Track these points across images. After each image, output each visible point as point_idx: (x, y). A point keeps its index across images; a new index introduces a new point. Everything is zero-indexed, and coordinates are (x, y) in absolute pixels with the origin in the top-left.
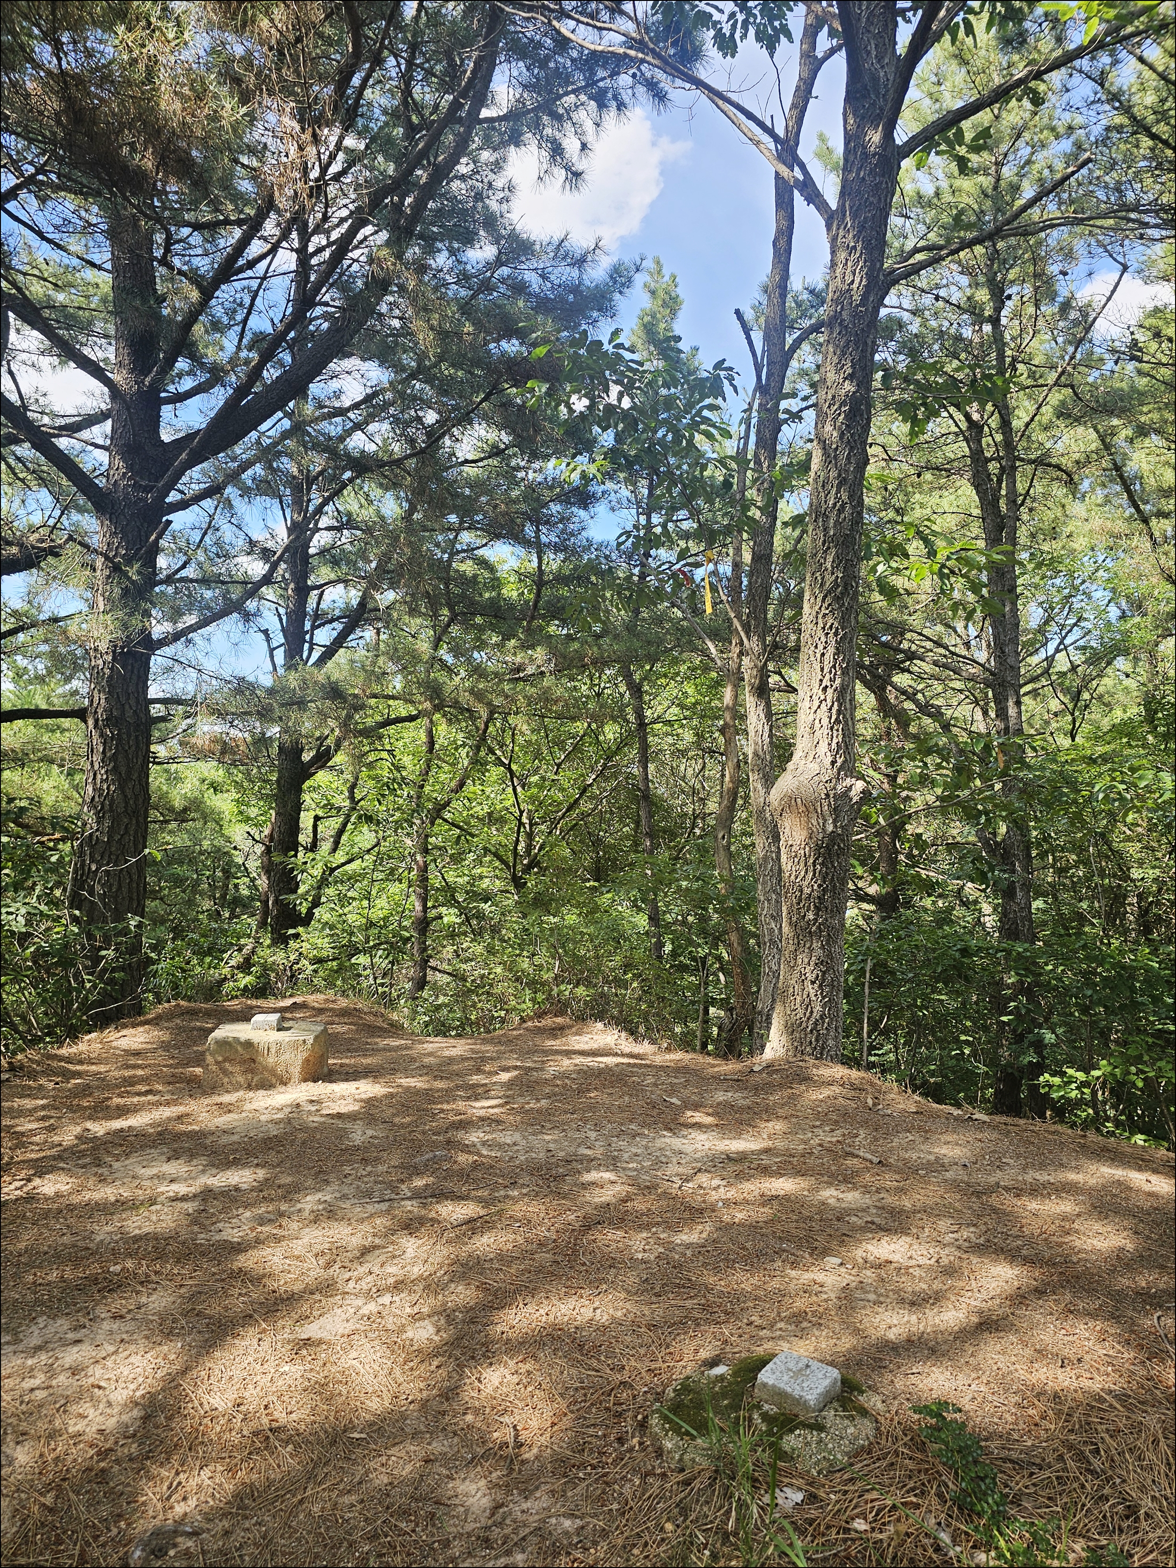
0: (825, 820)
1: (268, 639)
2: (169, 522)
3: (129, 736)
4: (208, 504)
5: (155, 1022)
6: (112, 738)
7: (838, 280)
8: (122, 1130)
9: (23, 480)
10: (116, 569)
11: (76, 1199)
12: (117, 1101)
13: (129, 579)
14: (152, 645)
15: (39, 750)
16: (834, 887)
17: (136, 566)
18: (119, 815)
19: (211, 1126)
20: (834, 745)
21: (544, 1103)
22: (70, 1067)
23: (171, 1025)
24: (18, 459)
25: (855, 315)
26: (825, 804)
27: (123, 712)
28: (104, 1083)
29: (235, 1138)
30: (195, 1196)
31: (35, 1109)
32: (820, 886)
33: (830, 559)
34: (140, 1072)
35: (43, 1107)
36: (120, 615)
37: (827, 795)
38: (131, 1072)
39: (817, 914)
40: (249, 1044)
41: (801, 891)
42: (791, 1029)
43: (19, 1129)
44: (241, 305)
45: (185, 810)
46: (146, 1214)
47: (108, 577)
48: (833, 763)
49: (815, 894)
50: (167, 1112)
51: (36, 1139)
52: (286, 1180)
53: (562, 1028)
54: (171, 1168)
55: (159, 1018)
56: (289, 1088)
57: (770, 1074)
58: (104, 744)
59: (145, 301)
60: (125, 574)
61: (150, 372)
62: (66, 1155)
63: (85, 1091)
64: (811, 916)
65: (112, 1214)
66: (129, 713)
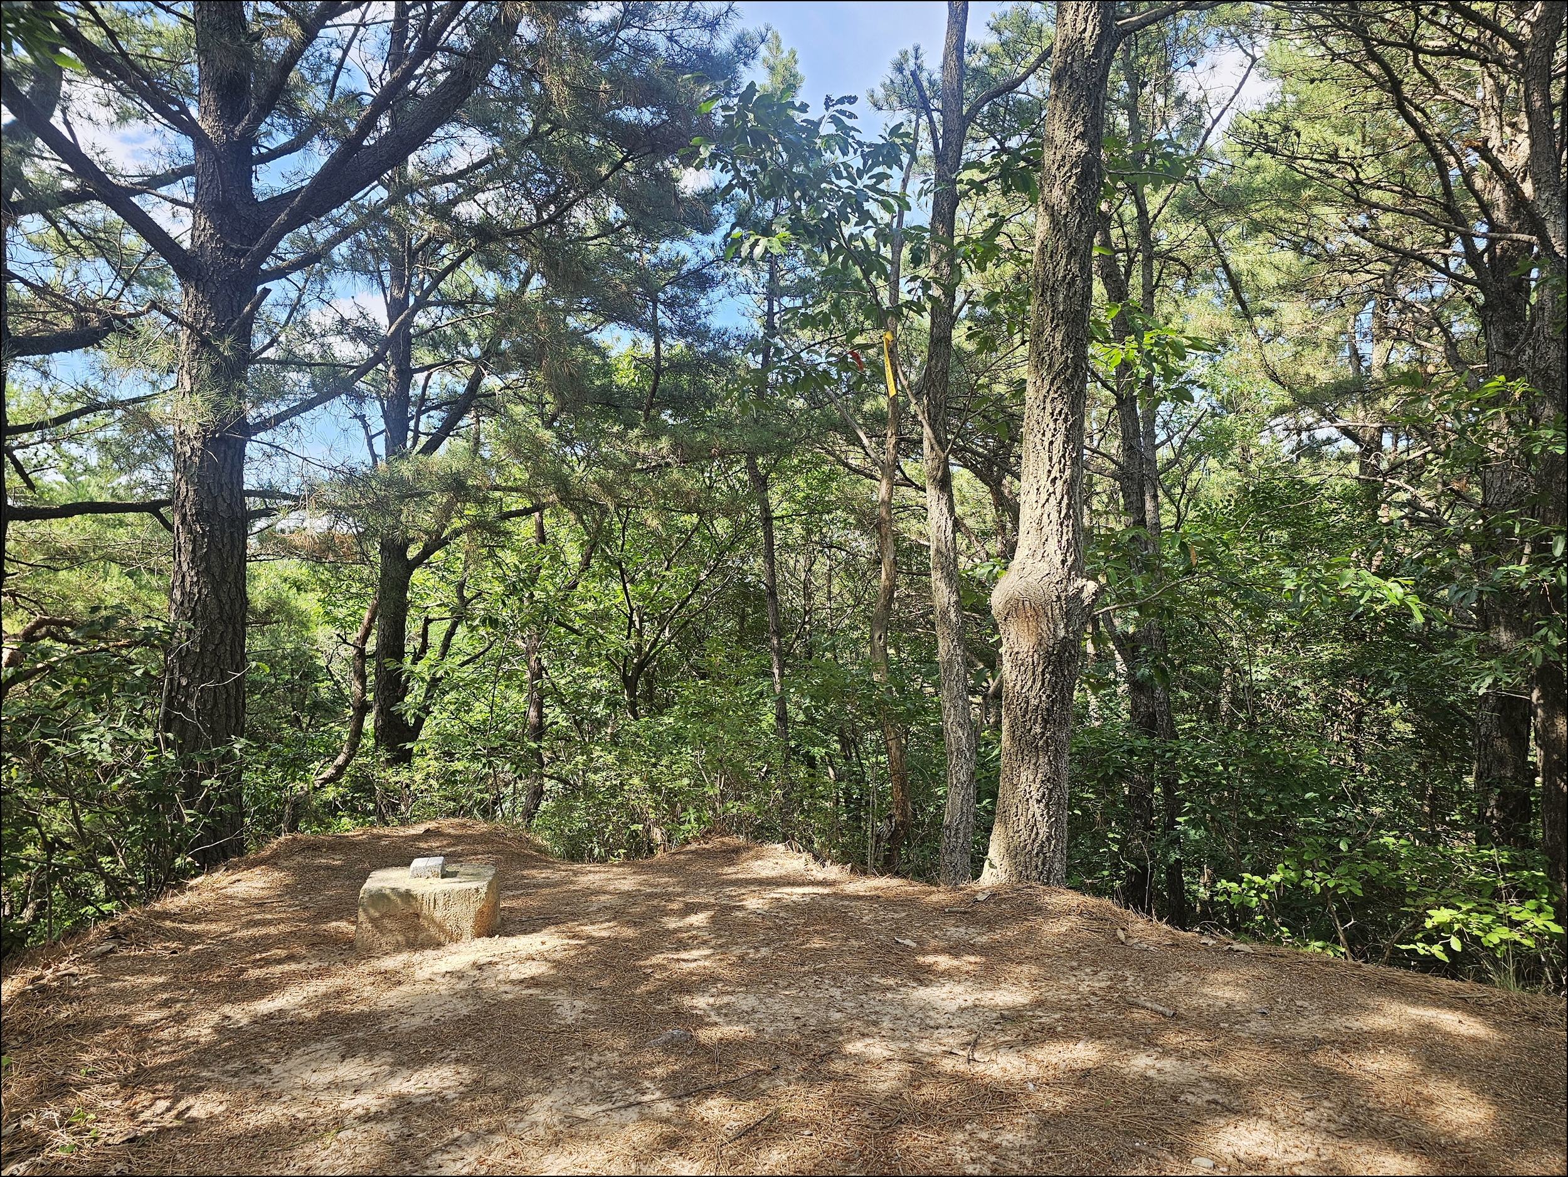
0: (1056, 625)
1: (366, 427)
2: (266, 292)
3: (223, 531)
4: (297, 277)
5: (271, 862)
6: (203, 536)
7: (1069, 27)
8: (270, 1016)
9: (76, 249)
10: (204, 343)
11: (236, 1126)
12: (254, 973)
13: (220, 354)
14: (248, 431)
15: (101, 548)
16: (1064, 697)
17: (228, 341)
18: (212, 622)
19: (383, 1006)
20: (1064, 543)
21: (764, 951)
22: (186, 927)
23: (292, 864)
24: (72, 224)
25: (1087, 67)
26: (1056, 607)
27: (215, 506)
28: (231, 946)
29: (417, 1021)
30: (391, 1112)
31: (156, 988)
32: (1048, 697)
33: (1059, 337)
34: (272, 930)
35: (164, 987)
36: (213, 395)
37: (1059, 597)
38: (264, 931)
39: (1044, 728)
40: (407, 896)
41: (1027, 702)
42: (1012, 853)
43: (139, 1019)
44: (328, 60)
45: (268, 612)
46: (335, 1145)
47: (195, 352)
48: (1063, 562)
49: (1044, 705)
50: (321, 986)
51: (165, 1035)
52: (499, 1079)
53: (737, 851)
54: (351, 1070)
55: (275, 855)
56: (461, 946)
57: (998, 904)
58: (194, 541)
59: (234, 38)
60: (216, 349)
61: (240, 120)
62: (209, 1058)
63: (209, 960)
64: (1038, 729)
65: (291, 1149)
66: (222, 507)
